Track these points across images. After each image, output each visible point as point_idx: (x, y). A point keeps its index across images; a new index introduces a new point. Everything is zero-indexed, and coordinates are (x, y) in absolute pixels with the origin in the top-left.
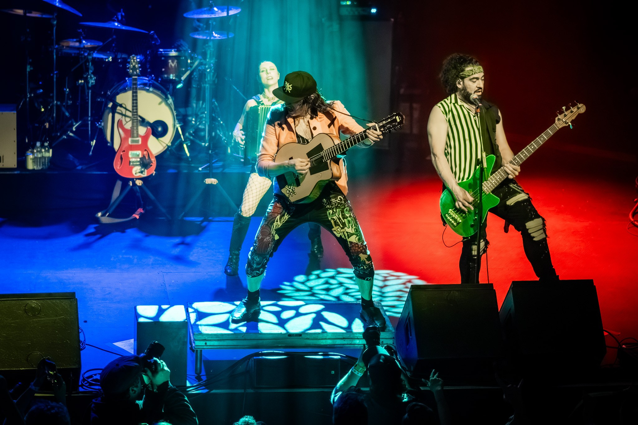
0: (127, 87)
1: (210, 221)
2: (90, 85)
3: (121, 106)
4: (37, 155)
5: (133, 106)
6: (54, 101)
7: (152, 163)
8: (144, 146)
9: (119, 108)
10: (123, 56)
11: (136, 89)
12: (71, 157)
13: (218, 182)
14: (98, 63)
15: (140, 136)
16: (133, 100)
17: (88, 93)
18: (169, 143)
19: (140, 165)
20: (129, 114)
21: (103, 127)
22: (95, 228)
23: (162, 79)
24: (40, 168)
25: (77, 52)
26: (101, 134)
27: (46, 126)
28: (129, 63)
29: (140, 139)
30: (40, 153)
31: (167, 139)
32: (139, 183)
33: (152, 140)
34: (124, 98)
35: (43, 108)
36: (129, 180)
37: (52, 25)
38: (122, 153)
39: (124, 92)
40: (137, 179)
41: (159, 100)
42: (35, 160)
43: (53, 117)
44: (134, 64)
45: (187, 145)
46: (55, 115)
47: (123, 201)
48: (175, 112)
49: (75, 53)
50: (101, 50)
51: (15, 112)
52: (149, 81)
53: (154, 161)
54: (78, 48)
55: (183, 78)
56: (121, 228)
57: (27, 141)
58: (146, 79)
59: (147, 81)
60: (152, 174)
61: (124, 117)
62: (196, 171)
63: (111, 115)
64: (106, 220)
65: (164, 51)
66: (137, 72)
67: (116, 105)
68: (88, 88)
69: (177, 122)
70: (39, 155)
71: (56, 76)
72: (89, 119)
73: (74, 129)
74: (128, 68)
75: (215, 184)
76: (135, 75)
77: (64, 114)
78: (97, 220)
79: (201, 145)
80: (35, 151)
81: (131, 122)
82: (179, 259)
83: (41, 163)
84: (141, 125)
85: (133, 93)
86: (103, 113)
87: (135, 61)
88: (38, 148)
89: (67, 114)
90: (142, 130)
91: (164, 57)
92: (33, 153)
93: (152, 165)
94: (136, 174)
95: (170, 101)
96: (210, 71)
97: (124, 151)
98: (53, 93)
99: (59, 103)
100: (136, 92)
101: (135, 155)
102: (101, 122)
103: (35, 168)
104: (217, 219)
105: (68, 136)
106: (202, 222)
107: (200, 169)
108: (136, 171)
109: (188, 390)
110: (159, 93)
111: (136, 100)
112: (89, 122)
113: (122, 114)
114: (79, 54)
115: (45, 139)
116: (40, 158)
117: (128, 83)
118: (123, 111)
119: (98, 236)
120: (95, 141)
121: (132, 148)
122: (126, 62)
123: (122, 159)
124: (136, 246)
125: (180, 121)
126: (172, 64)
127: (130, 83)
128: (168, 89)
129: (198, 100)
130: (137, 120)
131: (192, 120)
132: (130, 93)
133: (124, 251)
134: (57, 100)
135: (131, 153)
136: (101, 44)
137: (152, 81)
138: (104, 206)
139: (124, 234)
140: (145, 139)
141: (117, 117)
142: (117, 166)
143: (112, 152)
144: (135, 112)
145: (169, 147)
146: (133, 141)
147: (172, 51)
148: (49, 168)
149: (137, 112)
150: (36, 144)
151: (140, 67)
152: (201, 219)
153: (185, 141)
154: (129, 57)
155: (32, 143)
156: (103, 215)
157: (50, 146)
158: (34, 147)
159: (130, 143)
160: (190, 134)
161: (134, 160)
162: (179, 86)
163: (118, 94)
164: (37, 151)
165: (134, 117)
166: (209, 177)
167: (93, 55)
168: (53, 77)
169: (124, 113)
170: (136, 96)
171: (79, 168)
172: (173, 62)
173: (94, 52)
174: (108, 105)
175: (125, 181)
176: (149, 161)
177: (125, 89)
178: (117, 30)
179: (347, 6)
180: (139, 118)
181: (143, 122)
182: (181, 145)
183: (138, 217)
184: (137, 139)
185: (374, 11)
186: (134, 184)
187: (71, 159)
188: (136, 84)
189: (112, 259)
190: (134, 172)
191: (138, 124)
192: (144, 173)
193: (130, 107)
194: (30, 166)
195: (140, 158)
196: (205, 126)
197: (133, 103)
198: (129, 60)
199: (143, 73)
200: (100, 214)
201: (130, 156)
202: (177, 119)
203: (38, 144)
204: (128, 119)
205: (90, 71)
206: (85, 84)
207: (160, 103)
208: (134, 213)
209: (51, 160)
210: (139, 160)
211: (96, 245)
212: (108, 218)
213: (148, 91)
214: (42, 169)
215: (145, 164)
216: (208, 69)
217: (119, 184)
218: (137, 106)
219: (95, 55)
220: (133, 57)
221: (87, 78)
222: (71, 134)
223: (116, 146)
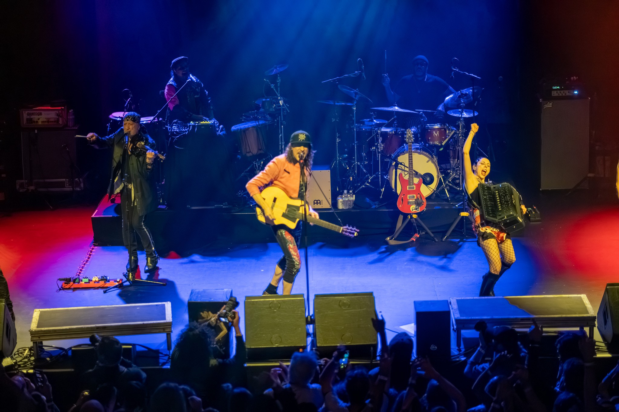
0: (405, 150)
1: (464, 242)
2: (380, 151)
3: (401, 164)
4: (345, 199)
5: (409, 164)
6: (355, 162)
7: (424, 202)
8: (418, 191)
9: (399, 165)
10: (402, 130)
11: (411, 151)
12: (368, 200)
13: (469, 215)
14: (384, 135)
15: (415, 184)
16: (409, 159)
17: (379, 155)
18: (435, 188)
19: (415, 203)
20: (407, 169)
21: (389, 178)
22: (386, 248)
23: (429, 144)
24: (348, 208)
25: (370, 128)
26: (388, 183)
27: (350, 179)
28: (406, 134)
29: (415, 186)
30: (347, 198)
31: (434, 186)
32: (415, 216)
33: (423, 186)
34: (403, 159)
35: (348, 167)
36: (409, 214)
37: (353, 110)
38: (402, 196)
39: (403, 155)
40: (413, 214)
41: (428, 159)
42: (344, 202)
43: (355, 173)
44: (409, 135)
45: (447, 189)
46: (356, 171)
47: (403, 229)
48: (438, 167)
49: (369, 129)
50: (388, 126)
51: (329, 170)
52: (420, 146)
53: (425, 201)
54: (371, 126)
55: (443, 144)
56: (404, 248)
57: (338, 190)
58: (417, 145)
59: (419, 147)
60: (424, 210)
61: (403, 172)
62: (454, 207)
63: (394, 170)
64: (393, 242)
65: (430, 125)
66: (411, 140)
67: (397, 164)
68: (379, 152)
69: (440, 173)
70: (346, 199)
71: (357, 145)
72: (380, 173)
73: (370, 181)
74: (406, 138)
75: (468, 216)
76: (410, 143)
77: (362, 170)
78: (387, 243)
79: (457, 190)
80: (343, 196)
81: (408, 175)
82: (443, 268)
83: (348, 205)
84: (415, 177)
85: (409, 155)
86: (389, 169)
87: (410, 133)
88: (345, 194)
89: (365, 171)
90: (416, 180)
91: (430, 129)
92: (342, 197)
93: (423, 204)
94: (412, 210)
95: (435, 159)
96: (462, 139)
97: (404, 195)
98: (355, 157)
99: (359, 163)
100: (411, 154)
101: (411, 198)
102: (388, 175)
103: (344, 208)
104: (469, 240)
105: (366, 185)
106: (459, 242)
107: (457, 206)
108: (413, 208)
109: (452, 358)
110: (427, 154)
111: (412, 159)
112: (380, 176)
113: (402, 170)
114: (371, 129)
115: (350, 187)
116: (347, 201)
117: (406, 148)
118: (403, 167)
119: (388, 253)
120: (384, 188)
121: (409, 192)
122: (403, 134)
123: (402, 200)
124: (412, 260)
125: (442, 173)
126: (436, 134)
127: (407, 148)
128: (433, 152)
129: (454, 158)
130: (413, 173)
131: (451, 172)
132: (407, 155)
133: (405, 263)
134: (357, 162)
135: (409, 196)
136: (387, 122)
137: (422, 147)
138: (391, 232)
139: (405, 252)
140: (418, 186)
141: (399, 172)
142: (400, 206)
143: (396, 196)
144: (411, 168)
145: (434, 191)
146: (409, 188)
147: (435, 125)
148: (353, 208)
149: (412, 168)
150: (344, 192)
151: (413, 137)
152: (458, 240)
153: (446, 187)
154: (406, 130)
155: (341, 191)
156: (390, 239)
157: (354, 193)
158: (342, 194)
159: (408, 189)
160: (449, 182)
161: (411, 201)
162: (441, 149)
163: (399, 156)
164: (345, 197)
165: (410, 171)
166: (463, 211)
167: (381, 129)
168: (354, 145)
169: (403, 169)
170: (412, 157)
171: (374, 207)
172: (436, 133)
173: (382, 128)
174: (392, 163)
175: (405, 215)
176: (421, 201)
177: (404, 152)
178: (397, 113)
179: (557, 89)
180: (414, 172)
181: (417, 174)
182: (444, 190)
183: (414, 240)
184: (413, 186)
185: (576, 92)
186: (412, 217)
187: (368, 201)
188: (411, 149)
189: (398, 269)
190: (411, 210)
191: (413, 176)
192: (418, 210)
193: (407, 165)
194: (340, 206)
195: (415, 200)
196: (460, 176)
197: (409, 162)
198: (406, 132)
199: (416, 141)
200: (388, 238)
201: (408, 198)
202: (440, 172)
203: (345, 191)
204: (406, 173)
205: (380, 141)
206: (377, 149)
207: (428, 162)
208: (411, 237)
209: (355, 203)
210: (414, 200)
211: (386, 260)
212: (394, 241)
213: (420, 153)
214: (349, 209)
215: (418, 204)
216: (460, 137)
217: (401, 217)
218: (412, 164)
219: (384, 129)
220: (409, 130)
221: (377, 145)
222: (367, 184)
223: (399, 192)
